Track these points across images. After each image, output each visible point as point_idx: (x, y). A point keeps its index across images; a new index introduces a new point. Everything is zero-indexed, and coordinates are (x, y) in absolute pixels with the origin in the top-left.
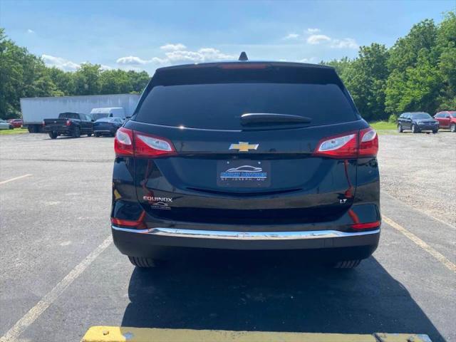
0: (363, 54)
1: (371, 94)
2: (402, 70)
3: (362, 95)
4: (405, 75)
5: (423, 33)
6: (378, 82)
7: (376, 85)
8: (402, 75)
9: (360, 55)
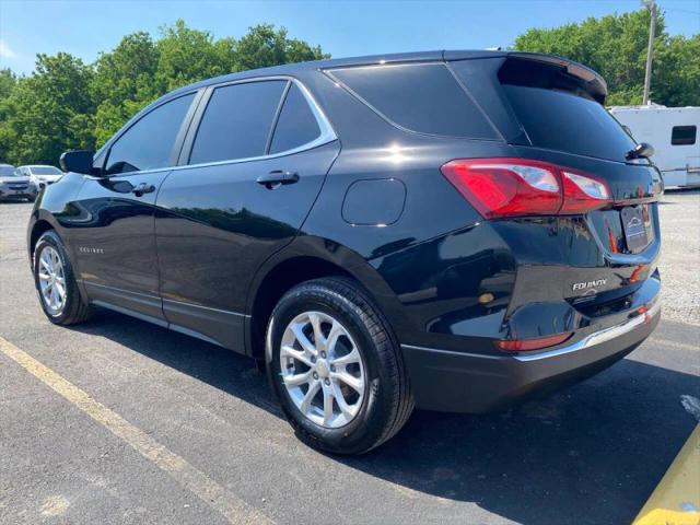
0: (45, 69)
1: (71, 136)
2: (117, 102)
3: (55, 137)
4: (123, 112)
5: (138, 51)
6: (79, 117)
7: (77, 122)
8: (118, 109)
9: (39, 69)
